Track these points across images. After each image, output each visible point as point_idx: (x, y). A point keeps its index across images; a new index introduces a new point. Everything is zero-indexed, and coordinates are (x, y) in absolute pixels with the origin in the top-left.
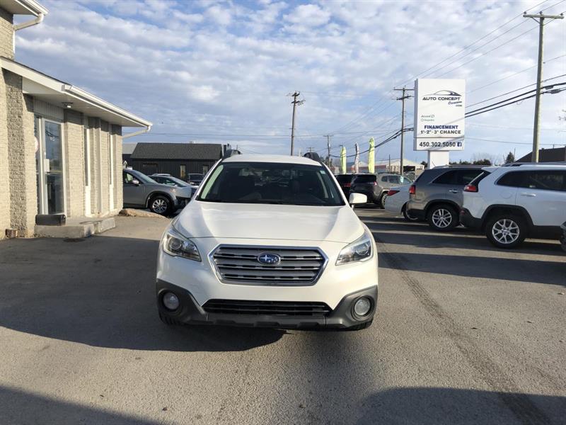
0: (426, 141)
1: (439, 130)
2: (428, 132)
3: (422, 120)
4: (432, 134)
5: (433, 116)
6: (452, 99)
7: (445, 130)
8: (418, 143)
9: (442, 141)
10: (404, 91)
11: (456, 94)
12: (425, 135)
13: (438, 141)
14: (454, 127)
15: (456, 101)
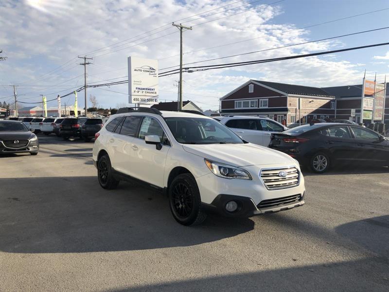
0: (137, 97)
1: (144, 91)
2: (138, 92)
3: (134, 84)
4: (140, 93)
5: (141, 82)
6: (151, 72)
7: (148, 91)
8: (133, 99)
9: (146, 98)
10: (85, 59)
11: (153, 69)
12: (136, 94)
13: (144, 97)
14: (152, 90)
15: (153, 73)
